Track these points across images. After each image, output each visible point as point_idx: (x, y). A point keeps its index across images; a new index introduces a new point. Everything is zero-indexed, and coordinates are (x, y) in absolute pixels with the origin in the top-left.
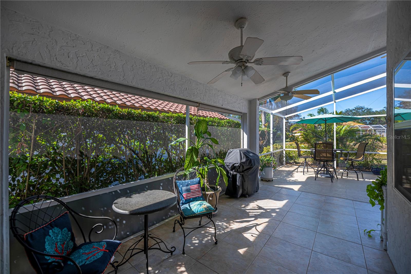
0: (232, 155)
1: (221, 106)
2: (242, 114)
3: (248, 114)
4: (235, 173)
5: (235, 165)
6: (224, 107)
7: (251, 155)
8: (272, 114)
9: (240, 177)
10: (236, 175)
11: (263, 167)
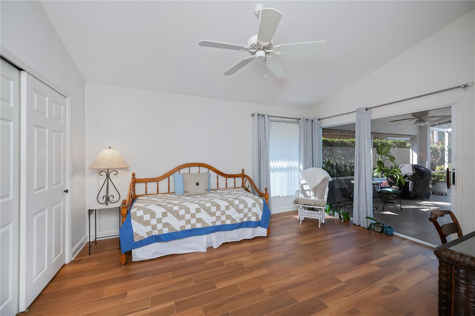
0: (404, 168)
1: (395, 133)
2: (411, 137)
3: (418, 136)
4: (407, 181)
5: (407, 175)
6: (396, 133)
7: (423, 168)
8: (447, 132)
9: (412, 184)
10: (409, 182)
11: (435, 182)
